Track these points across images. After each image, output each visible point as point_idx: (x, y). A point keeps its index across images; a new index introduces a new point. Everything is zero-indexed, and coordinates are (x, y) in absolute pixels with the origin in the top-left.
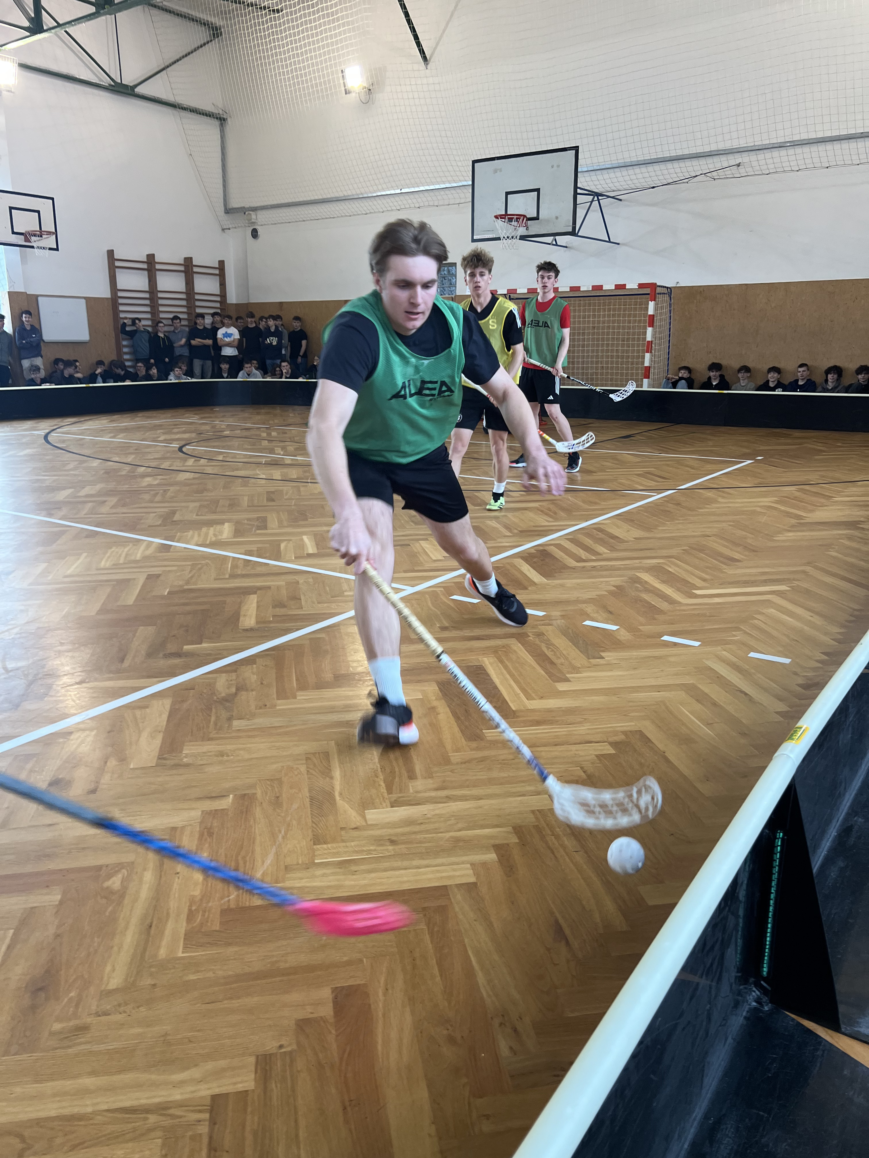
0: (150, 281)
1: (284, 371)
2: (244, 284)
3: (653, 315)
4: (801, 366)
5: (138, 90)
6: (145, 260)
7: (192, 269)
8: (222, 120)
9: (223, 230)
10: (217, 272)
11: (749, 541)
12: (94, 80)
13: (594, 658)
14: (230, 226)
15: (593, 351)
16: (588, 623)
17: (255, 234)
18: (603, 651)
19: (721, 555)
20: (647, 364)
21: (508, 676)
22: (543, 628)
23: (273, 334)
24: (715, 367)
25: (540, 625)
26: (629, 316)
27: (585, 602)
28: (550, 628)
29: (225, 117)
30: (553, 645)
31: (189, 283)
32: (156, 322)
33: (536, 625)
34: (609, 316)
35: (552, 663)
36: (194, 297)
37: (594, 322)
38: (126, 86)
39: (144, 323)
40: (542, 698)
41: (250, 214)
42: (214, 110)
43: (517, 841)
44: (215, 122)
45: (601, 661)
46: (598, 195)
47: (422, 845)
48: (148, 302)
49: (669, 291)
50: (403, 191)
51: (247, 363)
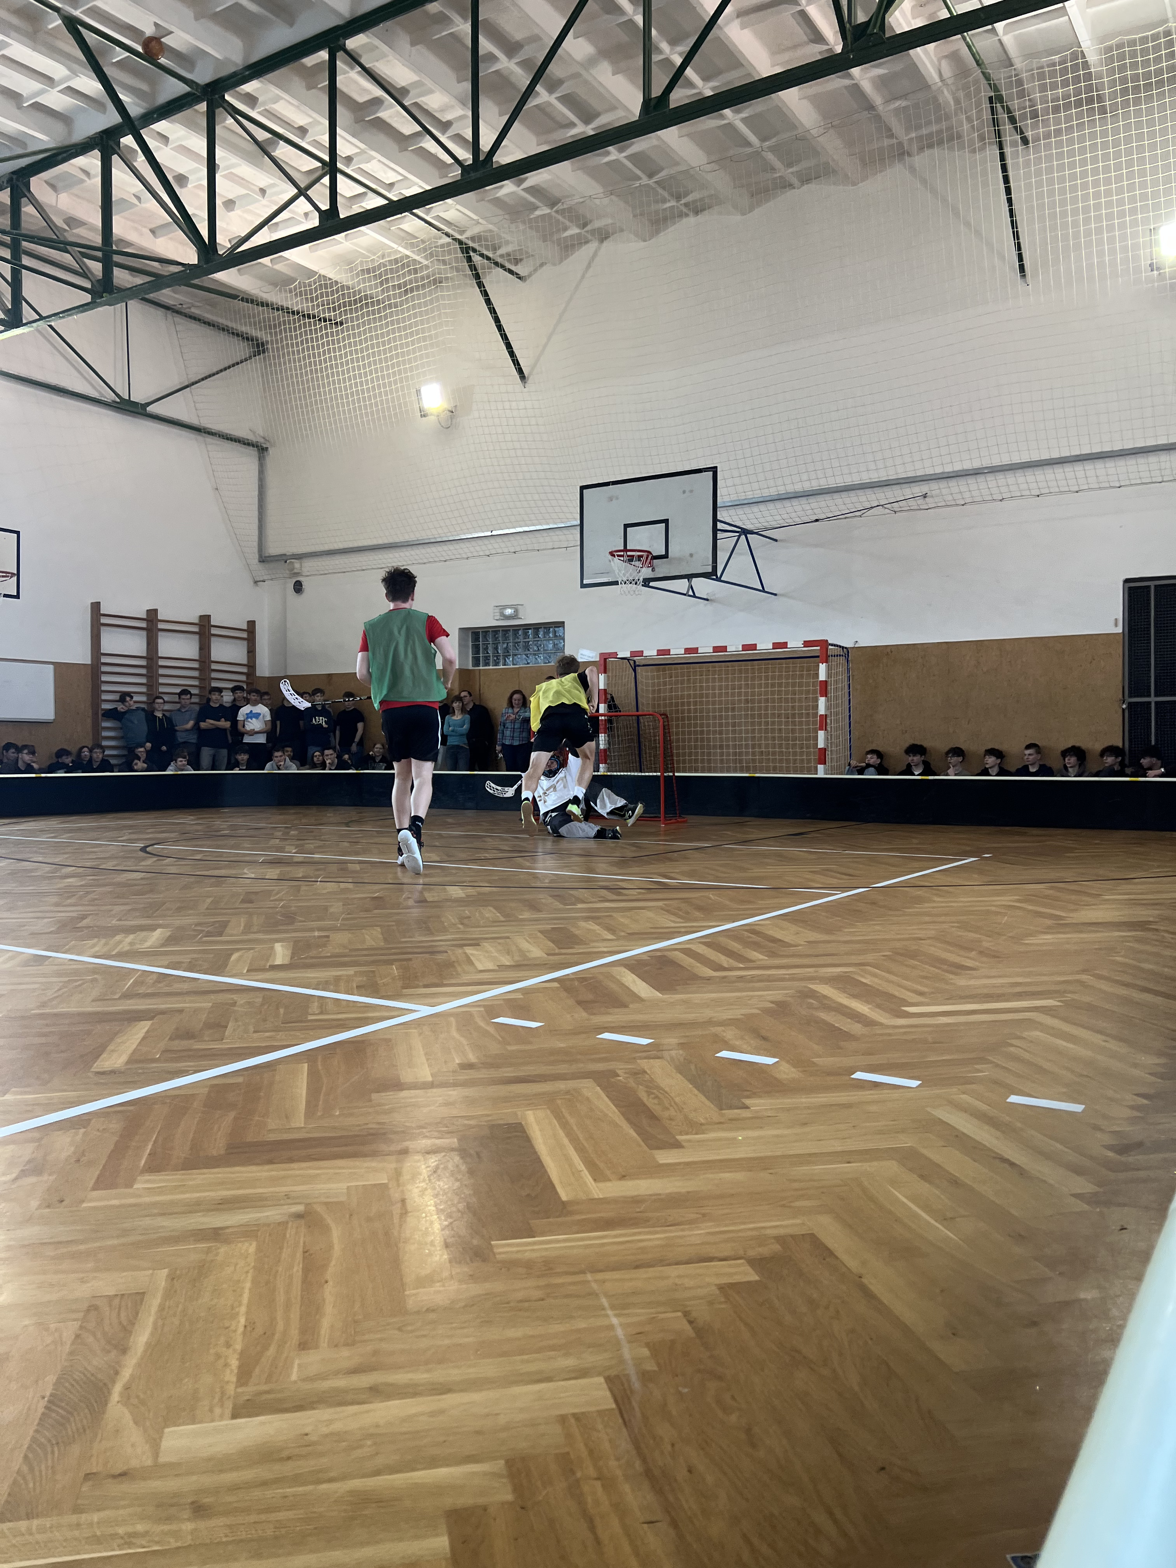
0: (148, 644)
1: (328, 762)
2: (281, 652)
3: (826, 681)
4: (1028, 747)
5: (151, 409)
6: (145, 617)
7: (209, 631)
8: (261, 449)
9: (256, 582)
11: (985, 944)
12: (93, 394)
13: (731, 1107)
14: (265, 578)
15: (747, 732)
16: (724, 1054)
17: (298, 587)
18: (748, 1097)
19: (944, 961)
20: (821, 745)
21: (566, 1141)
22: (644, 1064)
23: (320, 713)
24: (915, 749)
25: (641, 1058)
26: (794, 685)
27: (722, 1024)
28: (657, 1063)
29: (265, 446)
30: (658, 1088)
31: (205, 648)
32: (153, 696)
33: (634, 1058)
34: (767, 686)
35: (653, 1117)
36: (210, 666)
37: (746, 694)
38: (135, 404)
39: (136, 698)
40: (623, 1177)
41: (293, 563)
42: (251, 437)
43: (510, 1497)
44: (253, 452)
45: (744, 1113)
46: (745, 532)
47: (273, 1517)
48: (144, 671)
49: (845, 652)
50: (494, 533)
51: (278, 751)
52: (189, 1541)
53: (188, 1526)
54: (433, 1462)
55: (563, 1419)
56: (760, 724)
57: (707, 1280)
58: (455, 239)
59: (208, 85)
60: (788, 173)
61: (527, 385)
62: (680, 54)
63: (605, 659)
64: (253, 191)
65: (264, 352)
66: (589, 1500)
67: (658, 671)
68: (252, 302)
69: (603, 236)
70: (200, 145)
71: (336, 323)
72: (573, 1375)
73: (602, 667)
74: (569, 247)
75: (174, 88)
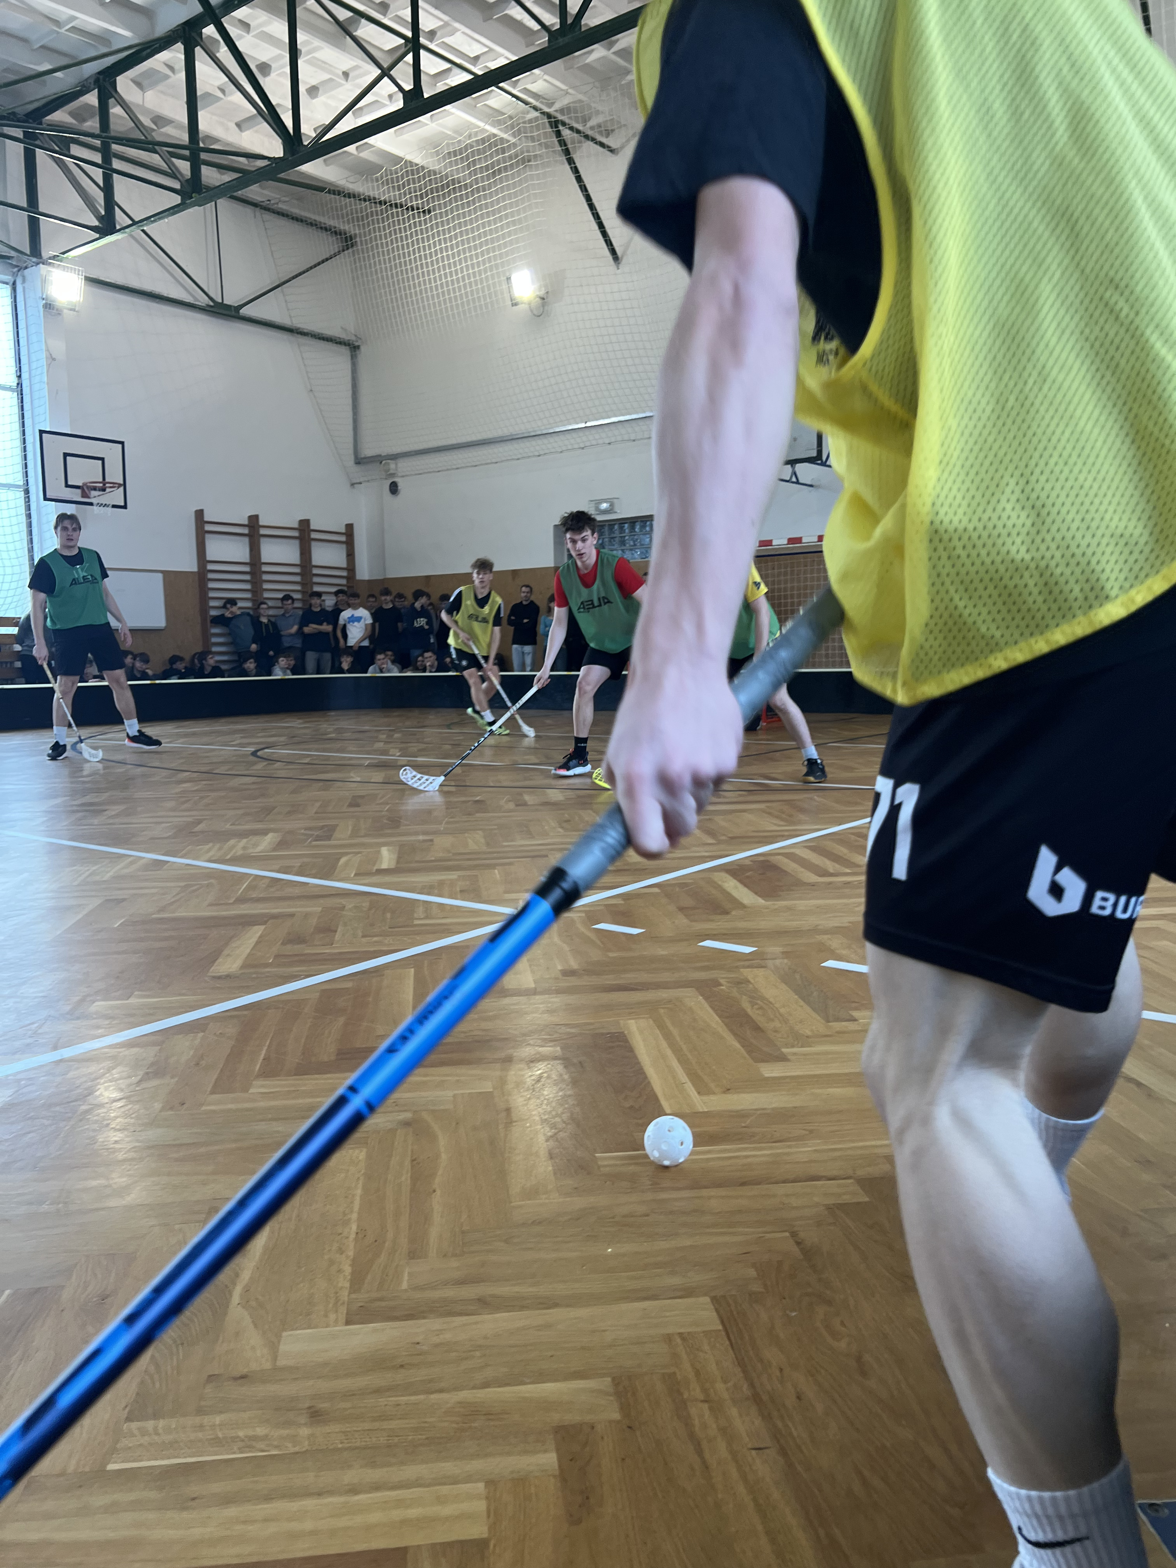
0: (251, 550)
1: (428, 664)
2: (380, 555)
5: (243, 311)
6: (247, 523)
7: (309, 535)
8: (353, 348)
9: (353, 485)
12: (188, 299)
13: (838, 1019)
14: (361, 480)
16: (831, 964)
17: (394, 489)
18: (856, 1009)
21: (669, 1052)
22: (747, 973)
25: (744, 967)
27: (826, 932)
28: (760, 972)
29: (357, 344)
30: (763, 998)
31: (305, 553)
32: (258, 602)
33: (737, 967)
35: (757, 1028)
36: (311, 571)
38: (229, 307)
39: (240, 604)
40: (728, 1090)
41: (388, 464)
42: (344, 336)
43: (616, 1416)
44: (345, 351)
45: (851, 1026)
47: (386, 1425)
48: (248, 577)
50: (589, 424)
51: (380, 653)
52: (306, 1446)
53: (305, 1431)
54: (541, 1377)
55: (668, 1339)
57: (816, 1199)
58: (543, 113)
61: (621, 266)
64: (337, 76)
65: (352, 246)
66: (696, 1422)
68: (339, 193)
70: (281, 30)
71: (424, 212)
72: (679, 1294)
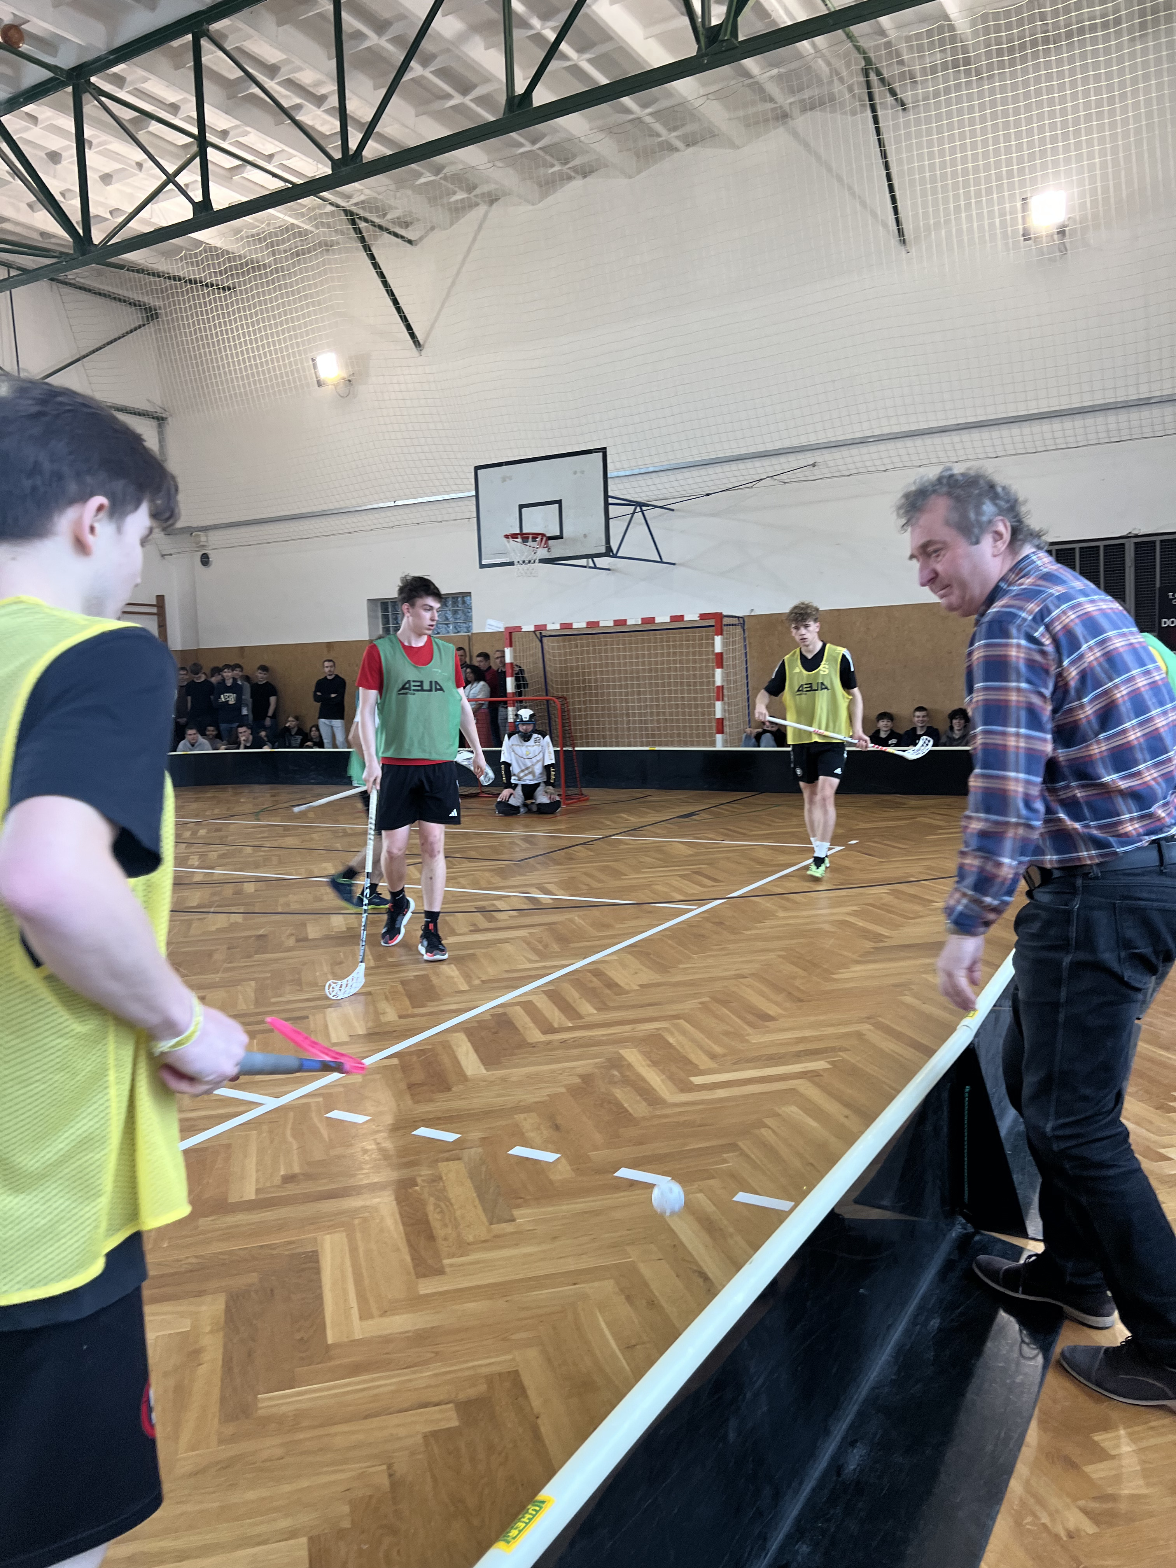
1: (242, 739)
2: (193, 624)
3: (721, 653)
8: (159, 420)
9: (163, 556)
10: (154, 610)
13: (500, 1221)
14: (172, 551)
15: (652, 700)
16: (517, 1150)
17: (205, 560)
18: (519, 1206)
19: (751, 1009)
20: (719, 715)
21: (349, 1271)
22: (443, 1168)
23: (229, 690)
25: (443, 1160)
27: (526, 1109)
28: (454, 1166)
29: (164, 415)
30: (446, 1198)
33: (437, 1160)
35: (431, 1236)
40: (385, 1312)
41: (199, 535)
42: (148, 408)
44: (152, 423)
45: (508, 1228)
46: (641, 505)
49: (741, 621)
50: (397, 503)
51: (191, 729)
56: (664, 692)
57: (418, 1428)
58: (341, 209)
59: (73, 69)
60: (672, 137)
61: (423, 352)
62: (553, 29)
63: (510, 633)
64: (130, 166)
65: (158, 319)
67: (564, 641)
68: (139, 271)
69: (492, 199)
70: (69, 124)
71: (224, 288)
73: (508, 641)
74: (458, 210)
75: (34, 75)
